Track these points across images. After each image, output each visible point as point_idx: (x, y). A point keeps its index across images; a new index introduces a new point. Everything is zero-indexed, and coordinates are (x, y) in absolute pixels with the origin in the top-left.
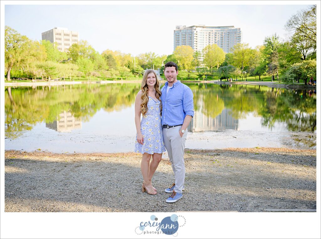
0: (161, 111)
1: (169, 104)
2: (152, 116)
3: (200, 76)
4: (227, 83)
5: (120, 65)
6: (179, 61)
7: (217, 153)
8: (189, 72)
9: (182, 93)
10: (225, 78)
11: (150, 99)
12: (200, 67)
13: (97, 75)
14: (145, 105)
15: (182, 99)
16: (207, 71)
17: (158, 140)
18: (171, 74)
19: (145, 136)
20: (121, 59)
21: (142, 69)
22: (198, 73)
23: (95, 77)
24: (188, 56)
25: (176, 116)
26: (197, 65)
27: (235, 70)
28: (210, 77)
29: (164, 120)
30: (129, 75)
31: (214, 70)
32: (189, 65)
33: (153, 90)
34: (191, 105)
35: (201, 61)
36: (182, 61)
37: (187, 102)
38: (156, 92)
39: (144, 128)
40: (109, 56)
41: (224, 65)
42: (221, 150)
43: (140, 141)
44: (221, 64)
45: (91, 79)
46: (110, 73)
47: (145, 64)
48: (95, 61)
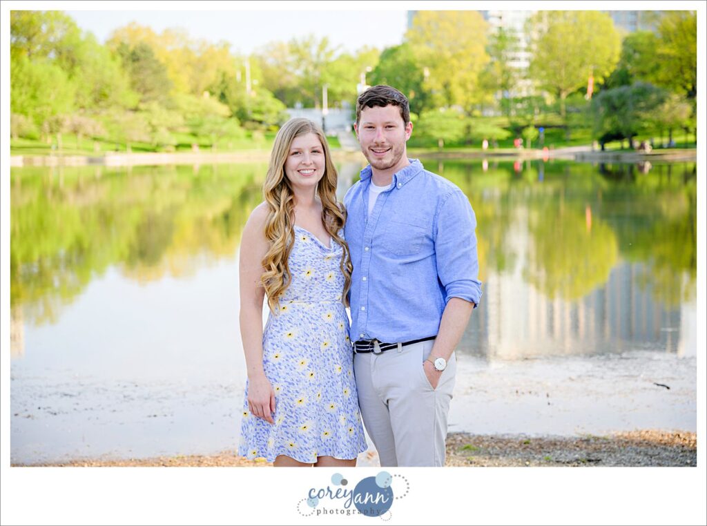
0: (347, 284)
1: (381, 256)
2: (307, 307)
3: (517, 131)
4: (628, 158)
5: (188, 88)
6: (427, 72)
7: (588, 454)
8: (470, 115)
9: (430, 208)
10: (618, 137)
11: (299, 237)
12: (513, 94)
13: (89, 130)
14: (279, 260)
15: (430, 235)
16: (545, 109)
17: (335, 404)
18: (382, 136)
19: (279, 389)
20: (189, 63)
21: (278, 106)
22: (505, 121)
23: (80, 136)
24: (464, 47)
25: (407, 302)
26: (505, 86)
27: (662, 101)
28: (555, 134)
29: (362, 318)
30: (225, 128)
31: (572, 104)
32: (470, 87)
33: (314, 203)
34: (469, 258)
35: (519, 71)
36: (440, 70)
37: (450, 245)
38: (326, 209)
39: (275, 356)
40: (138, 52)
41: (614, 84)
42: (606, 441)
43: (260, 410)
44: (605, 78)
45: (64, 148)
46: (146, 123)
47: (290, 87)
48: (77, 69)
